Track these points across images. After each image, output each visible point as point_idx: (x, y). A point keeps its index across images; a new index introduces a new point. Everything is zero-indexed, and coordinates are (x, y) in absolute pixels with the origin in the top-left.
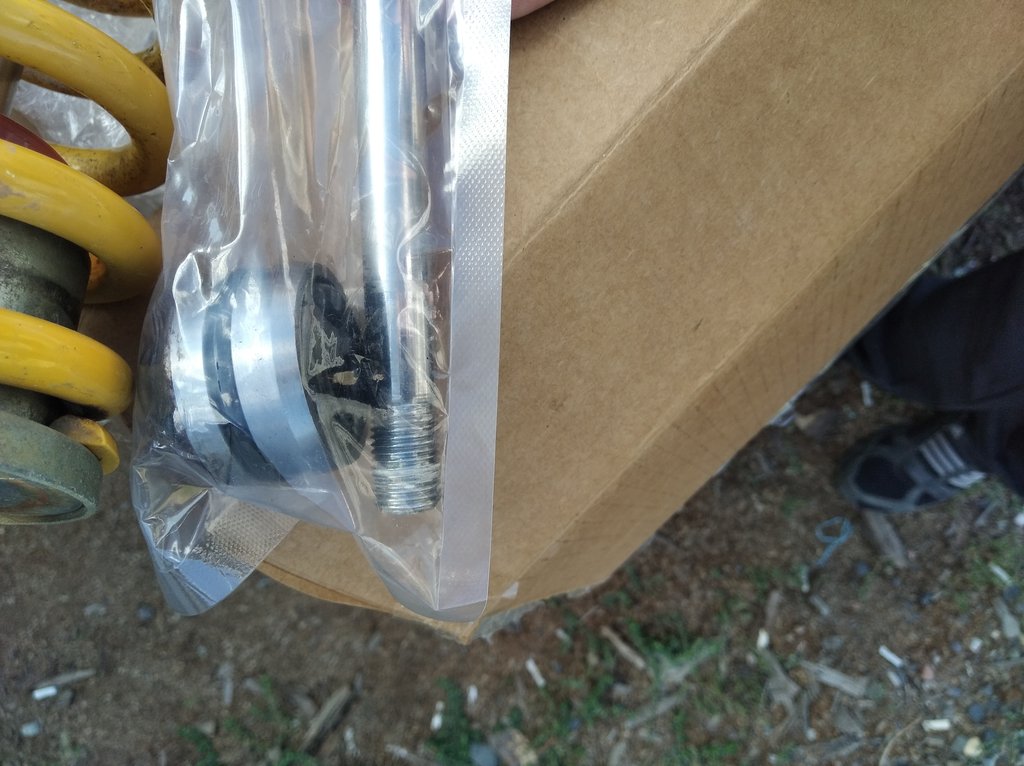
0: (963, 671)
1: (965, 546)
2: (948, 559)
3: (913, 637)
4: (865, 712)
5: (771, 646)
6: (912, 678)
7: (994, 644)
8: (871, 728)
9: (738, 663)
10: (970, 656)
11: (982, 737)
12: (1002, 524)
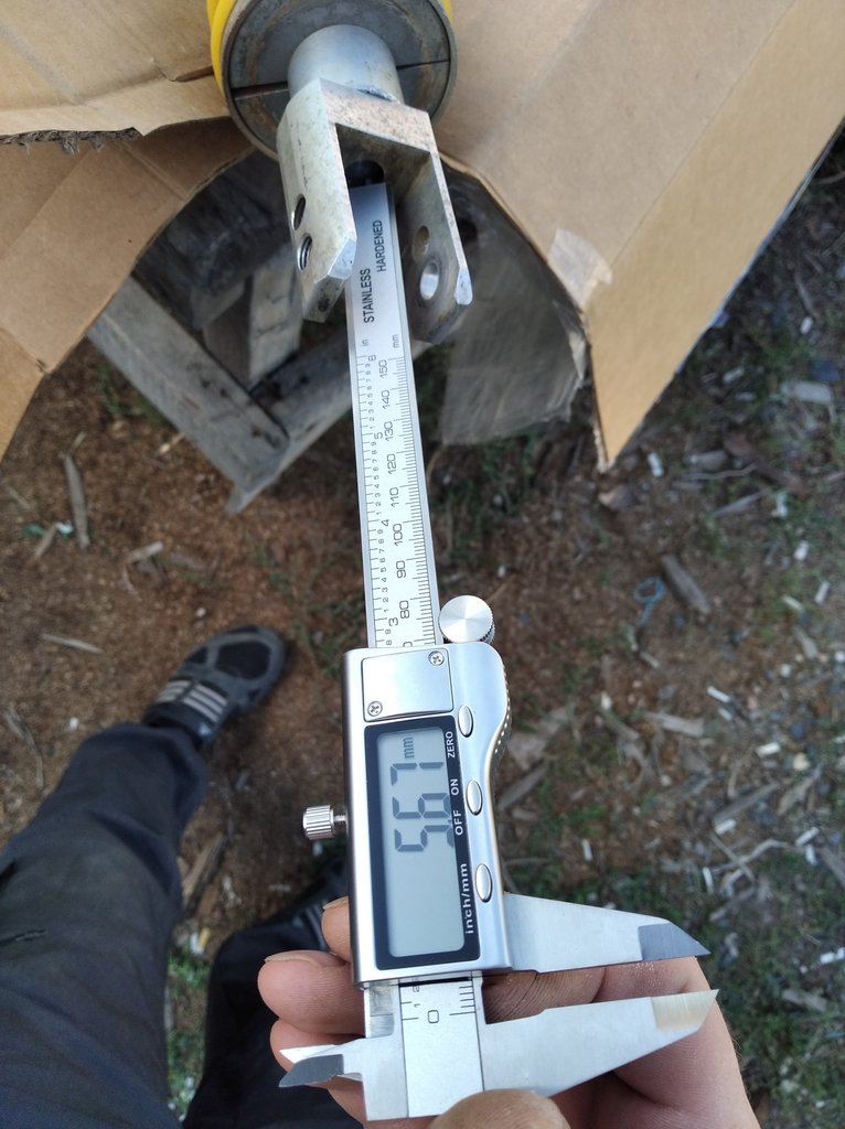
0: (780, 696)
1: (759, 585)
2: (749, 599)
3: (734, 674)
4: (708, 749)
5: (614, 708)
6: (740, 711)
7: (799, 668)
8: (715, 764)
9: (588, 728)
10: (783, 681)
11: (805, 751)
12: (786, 561)
